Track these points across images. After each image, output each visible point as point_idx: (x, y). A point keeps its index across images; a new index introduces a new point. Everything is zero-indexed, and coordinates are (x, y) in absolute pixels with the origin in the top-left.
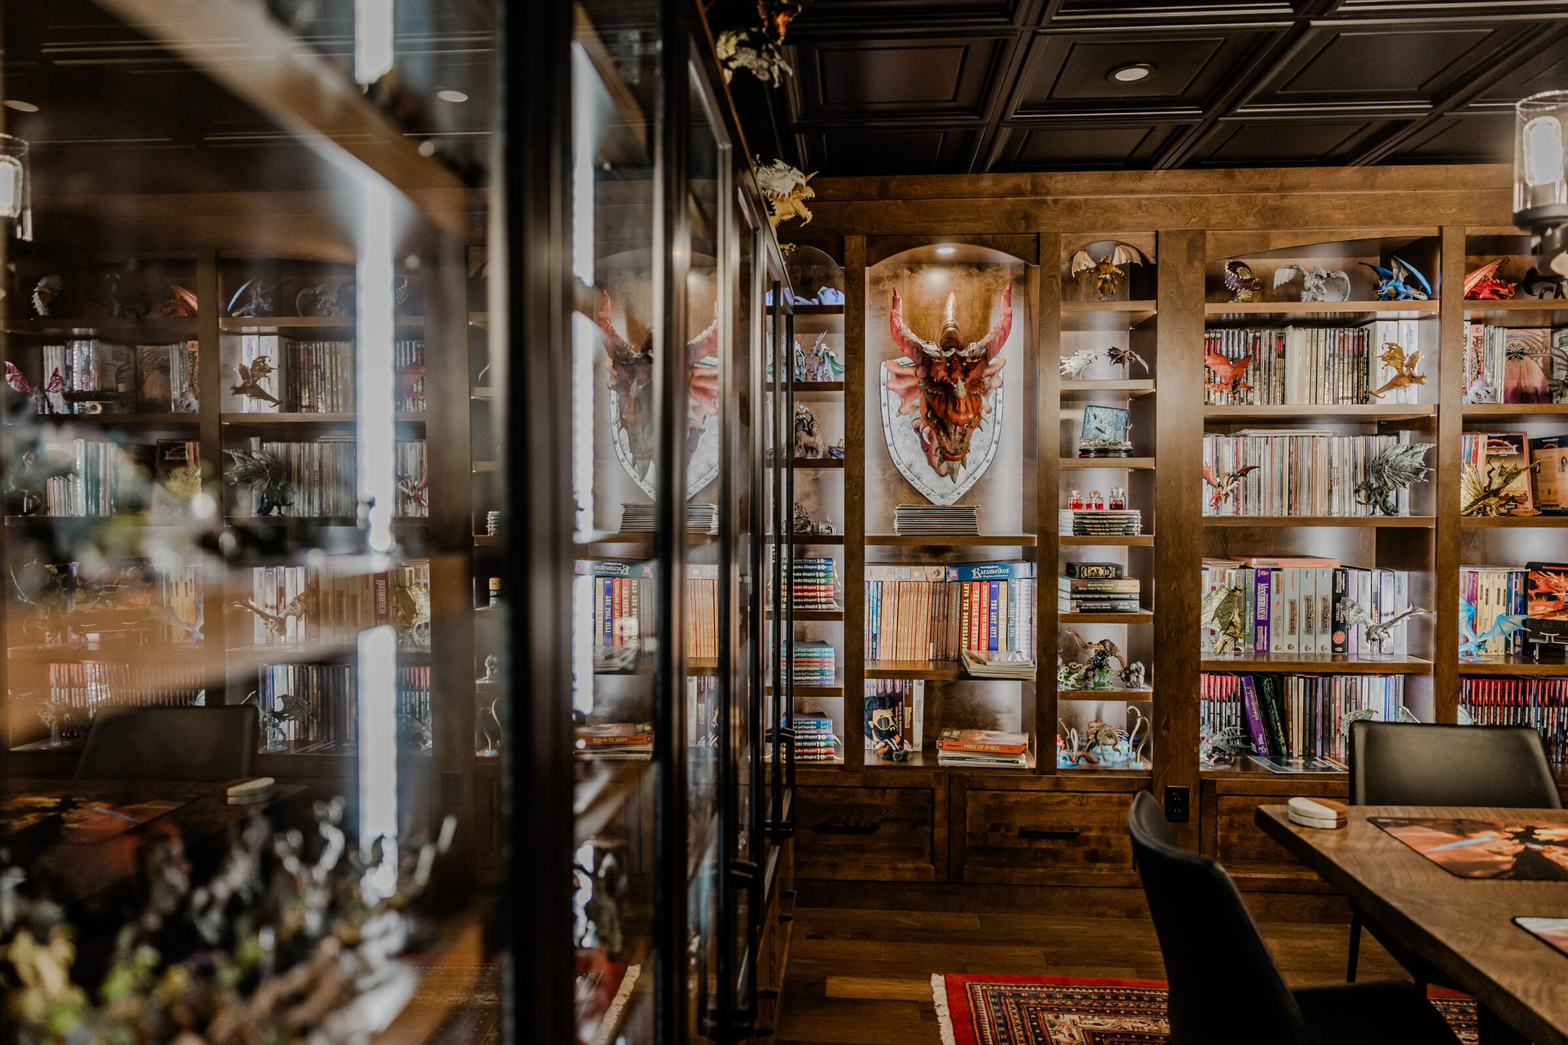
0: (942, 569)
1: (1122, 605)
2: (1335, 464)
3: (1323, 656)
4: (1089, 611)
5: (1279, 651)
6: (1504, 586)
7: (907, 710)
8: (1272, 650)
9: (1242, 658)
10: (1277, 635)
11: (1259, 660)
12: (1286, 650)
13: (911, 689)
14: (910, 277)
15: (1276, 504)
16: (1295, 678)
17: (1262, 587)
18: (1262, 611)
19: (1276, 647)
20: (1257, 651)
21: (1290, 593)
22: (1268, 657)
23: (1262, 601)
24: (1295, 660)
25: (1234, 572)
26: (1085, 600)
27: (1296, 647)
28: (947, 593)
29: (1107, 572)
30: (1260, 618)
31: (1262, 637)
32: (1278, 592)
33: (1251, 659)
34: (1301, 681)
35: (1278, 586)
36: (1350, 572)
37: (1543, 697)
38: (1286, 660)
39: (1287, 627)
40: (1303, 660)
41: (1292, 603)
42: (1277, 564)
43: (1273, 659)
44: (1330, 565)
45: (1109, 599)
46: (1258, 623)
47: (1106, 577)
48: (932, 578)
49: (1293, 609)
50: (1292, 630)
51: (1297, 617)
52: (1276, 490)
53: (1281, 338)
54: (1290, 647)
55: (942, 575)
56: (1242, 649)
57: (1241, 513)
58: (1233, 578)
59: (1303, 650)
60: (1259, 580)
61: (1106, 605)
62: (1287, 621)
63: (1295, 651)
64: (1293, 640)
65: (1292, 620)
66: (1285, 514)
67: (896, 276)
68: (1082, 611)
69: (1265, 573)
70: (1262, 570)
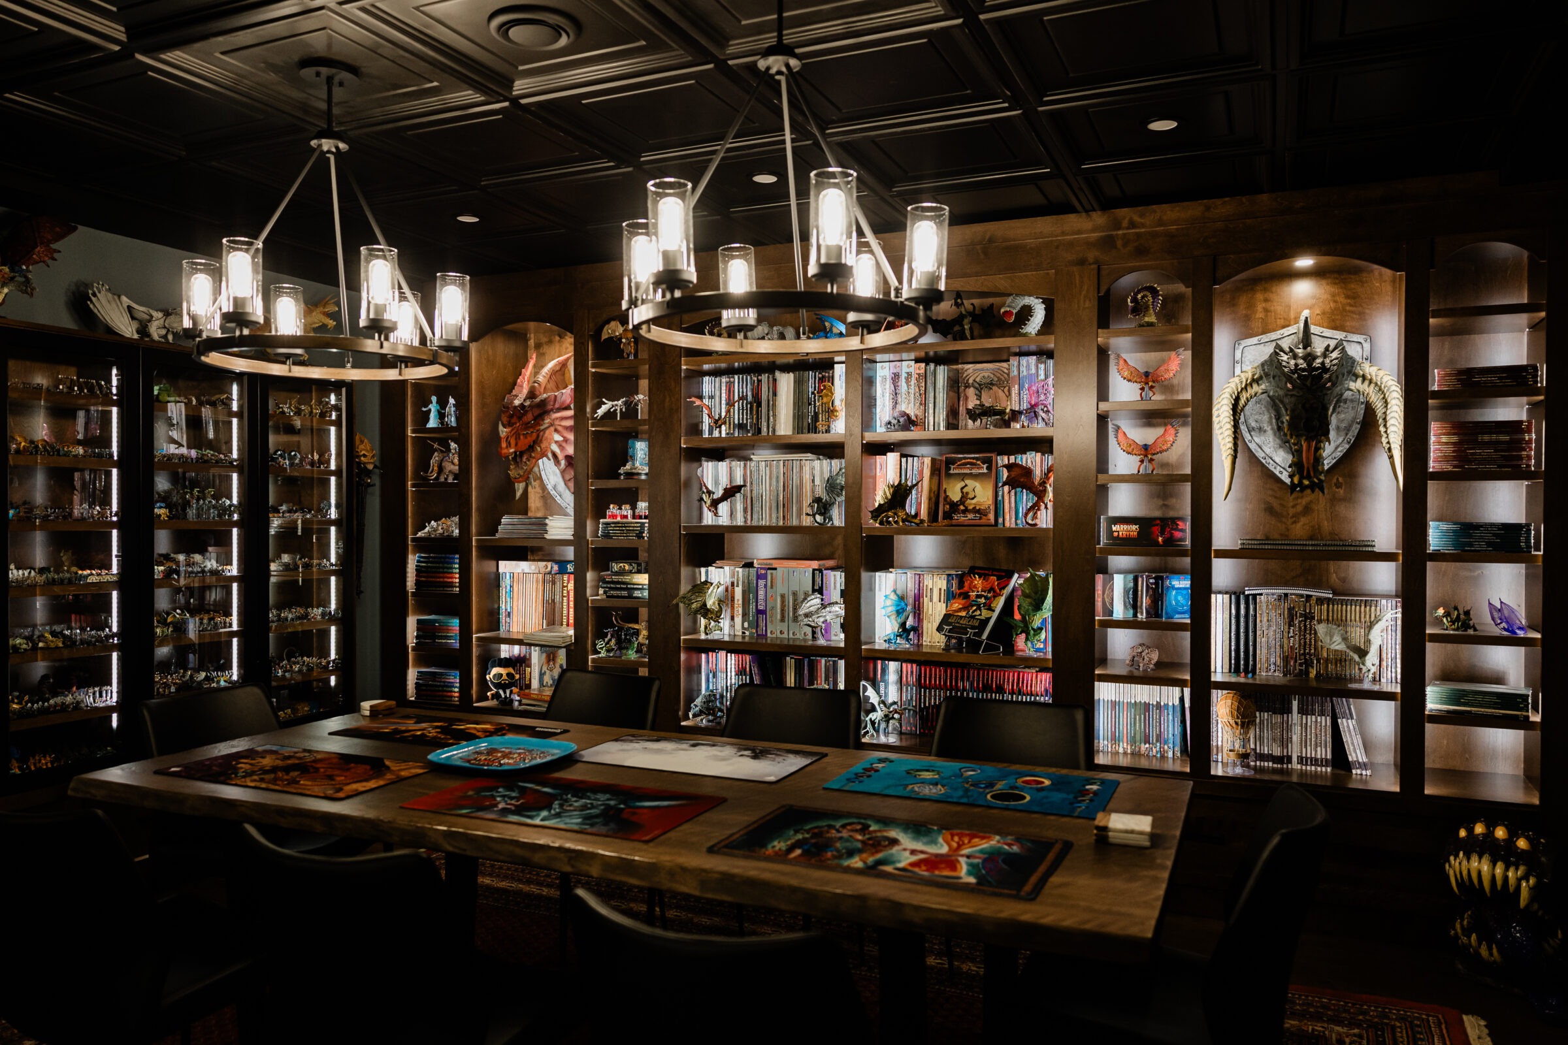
0: (549, 564)
1: (637, 594)
2: (817, 482)
3: (805, 640)
4: (613, 597)
5: (774, 636)
6: (944, 587)
7: (528, 670)
8: (769, 635)
9: (747, 639)
10: (772, 622)
11: (760, 641)
12: (779, 635)
13: (530, 654)
14: (559, 341)
15: (774, 516)
16: (788, 659)
17: (761, 583)
18: (761, 602)
19: (771, 632)
20: (758, 635)
21: (781, 588)
22: (766, 639)
23: (761, 593)
24: (786, 642)
25: (740, 570)
26: (611, 588)
27: (786, 633)
28: (554, 583)
29: (631, 568)
30: (761, 608)
31: (762, 624)
32: (772, 587)
33: (754, 641)
34: (793, 660)
35: (772, 582)
36: (825, 572)
37: (978, 684)
38: (778, 642)
39: (779, 617)
40: (791, 643)
41: (783, 596)
42: (771, 564)
43: (769, 641)
44: (810, 566)
45: (627, 589)
46: (759, 612)
47: (631, 572)
48: (543, 570)
49: (783, 602)
50: (782, 620)
51: (786, 608)
52: (774, 505)
53: (775, 380)
54: (781, 632)
55: (549, 569)
56: (747, 633)
57: (749, 522)
58: (740, 575)
59: (791, 636)
60: (759, 577)
61: (625, 593)
62: (779, 611)
63: (785, 636)
64: (784, 626)
65: (783, 610)
66: (781, 523)
67: (550, 342)
68: (608, 597)
69: (763, 572)
70: (761, 568)
